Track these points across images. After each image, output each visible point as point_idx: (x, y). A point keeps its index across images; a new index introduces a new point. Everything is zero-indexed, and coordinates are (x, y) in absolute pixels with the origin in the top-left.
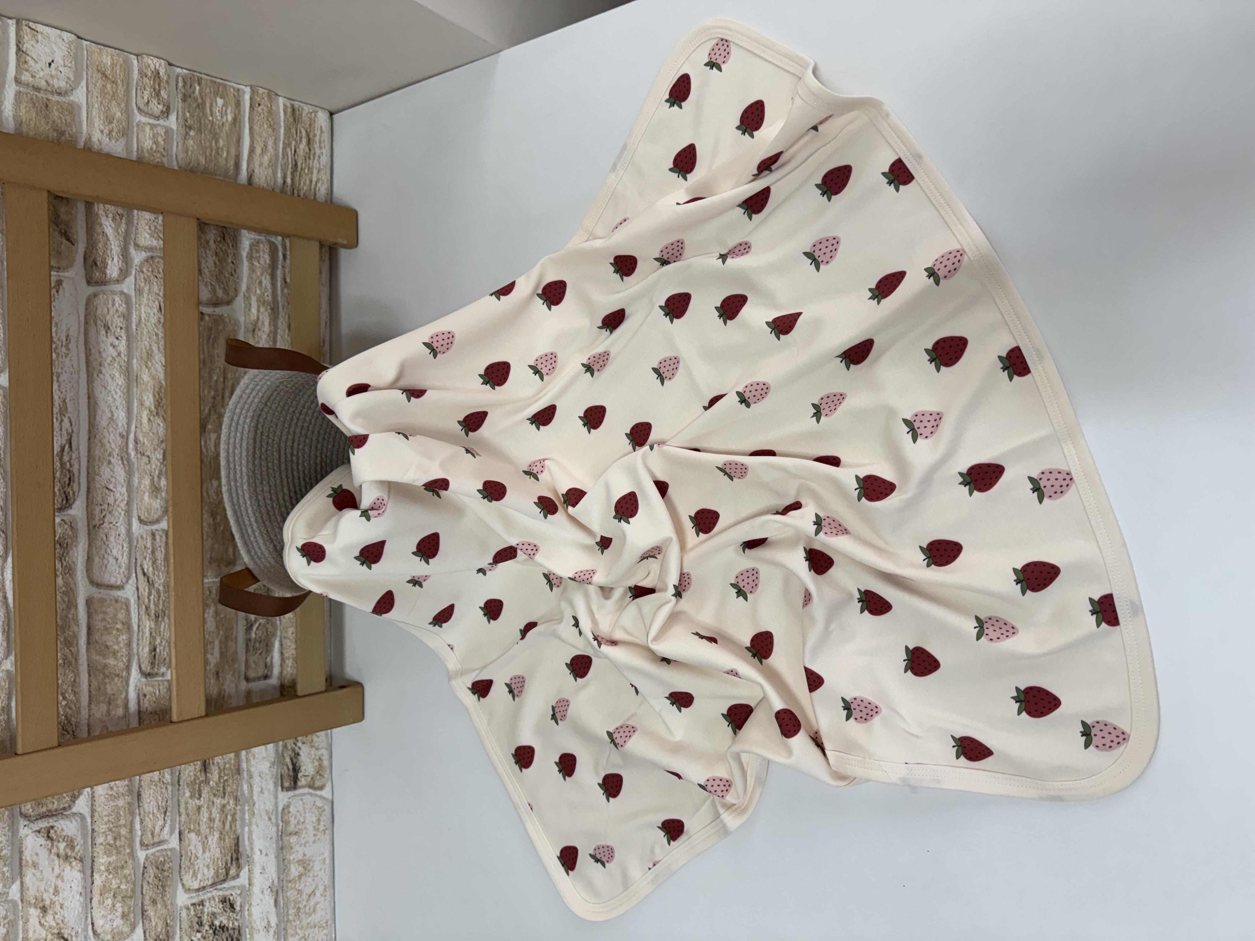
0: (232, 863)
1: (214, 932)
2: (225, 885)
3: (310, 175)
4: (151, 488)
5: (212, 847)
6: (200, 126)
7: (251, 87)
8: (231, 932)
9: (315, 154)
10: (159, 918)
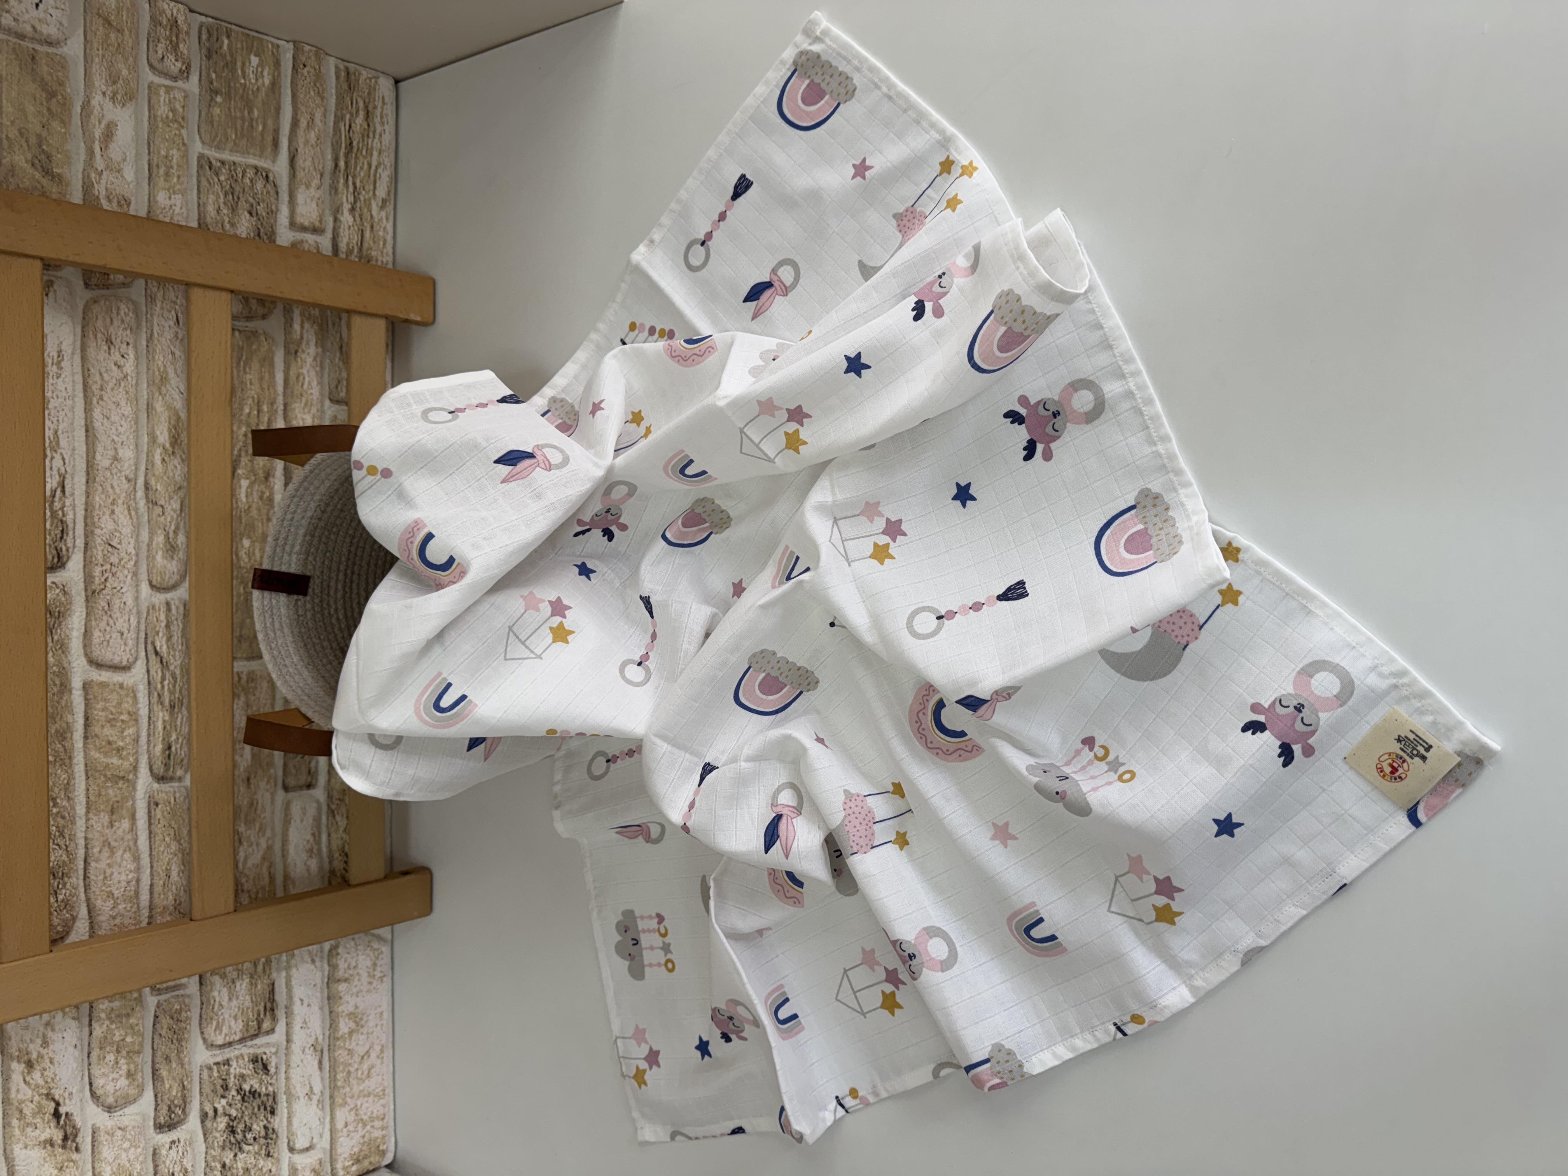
0: (265, 1014)
1: (243, 1098)
2: (258, 1041)
3: (369, 158)
4: (165, 546)
5: (240, 994)
6: (229, 91)
7: (294, 42)
8: (265, 1099)
9: (375, 131)
10: (174, 1078)
